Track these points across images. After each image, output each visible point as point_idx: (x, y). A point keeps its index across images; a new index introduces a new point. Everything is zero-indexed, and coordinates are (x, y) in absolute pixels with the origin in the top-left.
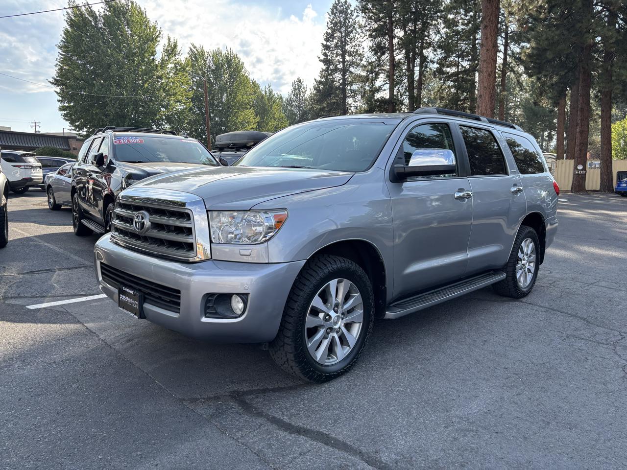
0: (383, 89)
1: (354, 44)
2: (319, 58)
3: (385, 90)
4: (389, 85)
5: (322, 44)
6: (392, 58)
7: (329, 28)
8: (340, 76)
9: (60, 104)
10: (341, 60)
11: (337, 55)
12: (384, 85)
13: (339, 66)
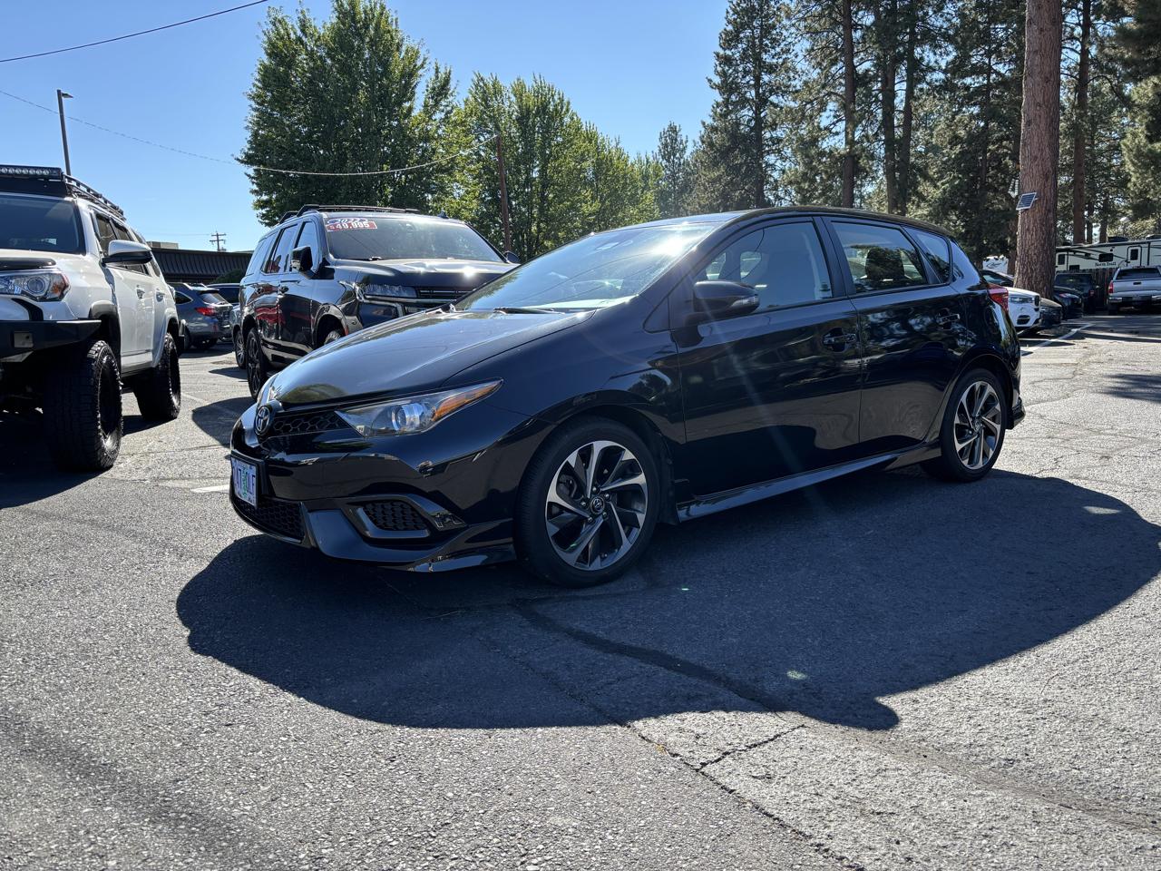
0: (834, 130)
1: (778, 50)
2: (710, 81)
3: (837, 134)
4: (844, 122)
5: (718, 55)
6: (851, 68)
7: (729, 22)
8: (751, 113)
9: (255, 198)
10: (752, 82)
11: (746, 73)
12: (834, 124)
13: (748, 94)
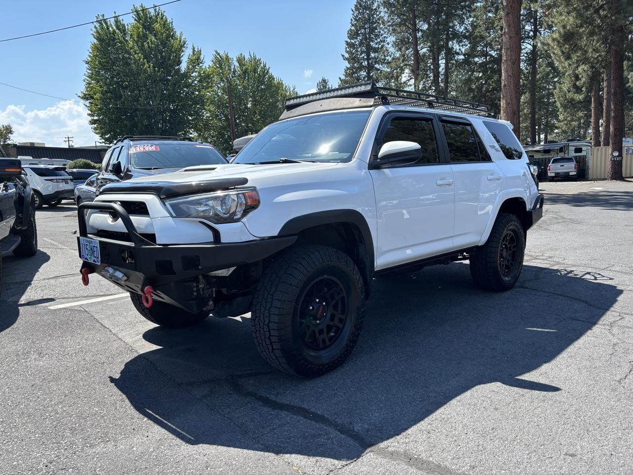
0: (408, 84)
1: (379, 40)
2: (343, 56)
3: (411, 85)
4: (414, 80)
5: (347, 42)
6: (416, 52)
7: (353, 25)
8: (365, 74)
9: (90, 118)
10: (365, 57)
11: (362, 52)
12: (409, 80)
13: (363, 63)
